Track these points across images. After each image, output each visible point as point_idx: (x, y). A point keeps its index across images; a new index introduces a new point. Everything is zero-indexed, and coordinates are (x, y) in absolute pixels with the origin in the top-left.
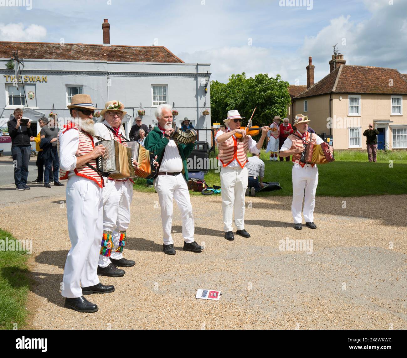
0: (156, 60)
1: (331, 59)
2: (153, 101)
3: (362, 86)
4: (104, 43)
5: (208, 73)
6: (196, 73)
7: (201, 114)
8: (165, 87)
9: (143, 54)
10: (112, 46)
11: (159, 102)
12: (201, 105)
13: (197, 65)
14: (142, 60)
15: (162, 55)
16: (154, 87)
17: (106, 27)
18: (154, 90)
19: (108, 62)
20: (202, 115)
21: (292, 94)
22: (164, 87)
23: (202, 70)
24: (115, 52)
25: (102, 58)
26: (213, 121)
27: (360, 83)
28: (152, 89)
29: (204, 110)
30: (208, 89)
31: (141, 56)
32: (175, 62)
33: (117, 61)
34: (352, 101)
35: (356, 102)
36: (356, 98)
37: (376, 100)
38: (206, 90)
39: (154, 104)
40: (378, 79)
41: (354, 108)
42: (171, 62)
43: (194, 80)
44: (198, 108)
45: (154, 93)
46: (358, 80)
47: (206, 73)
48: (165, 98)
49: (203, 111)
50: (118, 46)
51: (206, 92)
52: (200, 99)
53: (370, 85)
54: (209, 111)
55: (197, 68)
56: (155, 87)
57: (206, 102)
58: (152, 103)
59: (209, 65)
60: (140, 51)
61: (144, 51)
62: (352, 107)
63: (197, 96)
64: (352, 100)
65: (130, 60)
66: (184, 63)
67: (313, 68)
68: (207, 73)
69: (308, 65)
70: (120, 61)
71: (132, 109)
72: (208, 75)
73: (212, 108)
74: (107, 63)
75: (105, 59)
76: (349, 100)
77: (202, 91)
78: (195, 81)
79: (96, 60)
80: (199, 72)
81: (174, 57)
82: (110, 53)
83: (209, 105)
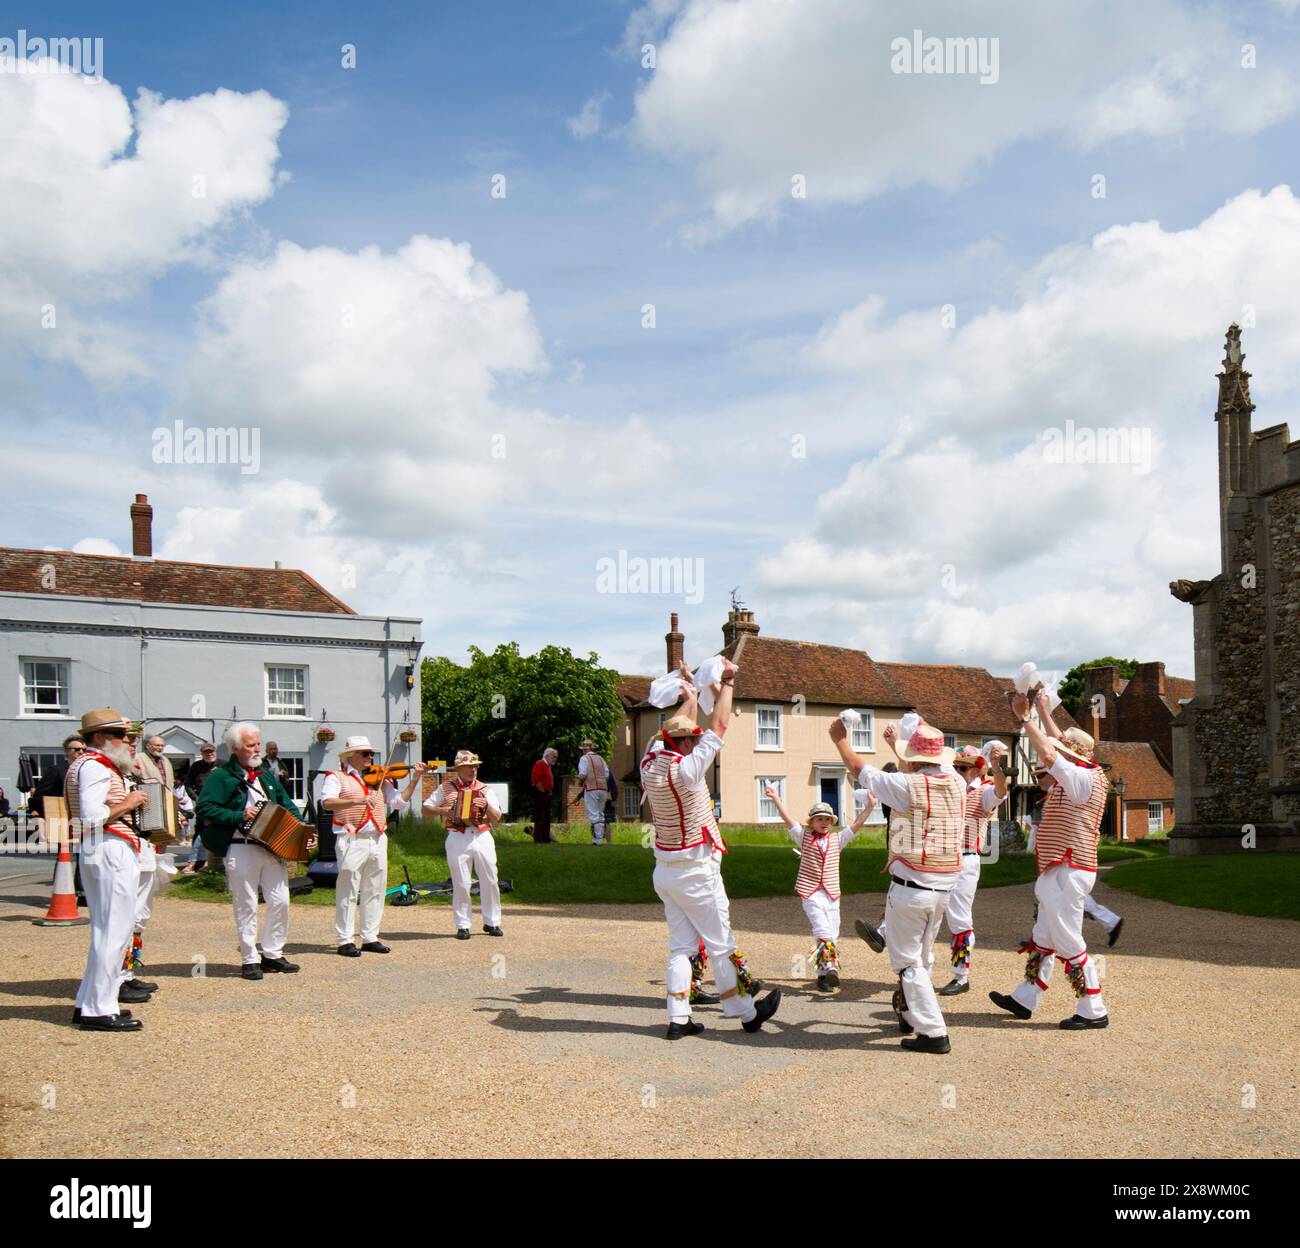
0: (278, 604)
1: (726, 620)
2: (268, 705)
3: (786, 685)
4: (135, 554)
5: (416, 640)
6: (384, 640)
7: (395, 739)
8: (302, 671)
9: (245, 586)
10: (157, 562)
11: (283, 706)
12: (396, 715)
13: (388, 621)
14: (241, 602)
15: (295, 590)
16: (272, 670)
17: (142, 514)
18: (272, 678)
19: (144, 604)
20: (399, 741)
21: (635, 698)
22: (298, 671)
23: (399, 634)
24: (165, 578)
25: (129, 592)
26: (427, 756)
27: (782, 677)
28: (266, 676)
29: (405, 729)
30: (416, 679)
31: (239, 590)
32: (331, 610)
33: (171, 600)
34: (765, 718)
35: (773, 719)
36: (772, 712)
37: (817, 717)
38: (410, 681)
39: (272, 711)
40: (823, 671)
41: (769, 734)
42: (320, 610)
43: (380, 656)
44: (388, 724)
45: (272, 685)
46: (778, 670)
47: (410, 640)
48: (301, 696)
49: (401, 732)
50: (174, 564)
51: (409, 687)
52: (396, 702)
53: (805, 683)
54: (418, 731)
55: (387, 629)
56: (274, 669)
57: (411, 710)
58: (267, 712)
59: (419, 623)
60: (235, 579)
61: (247, 578)
62: (763, 731)
63: (386, 696)
64: (764, 715)
65: (208, 600)
66: (354, 613)
67: (681, 639)
68: (413, 642)
69: (669, 631)
70: (180, 602)
71: (210, 723)
72: (414, 646)
73: (424, 725)
74: (142, 607)
75: (137, 595)
76: (757, 715)
77: (400, 683)
78: (382, 660)
79: (109, 596)
80: (391, 639)
81: (329, 597)
82: (151, 580)
83: (416, 717)
